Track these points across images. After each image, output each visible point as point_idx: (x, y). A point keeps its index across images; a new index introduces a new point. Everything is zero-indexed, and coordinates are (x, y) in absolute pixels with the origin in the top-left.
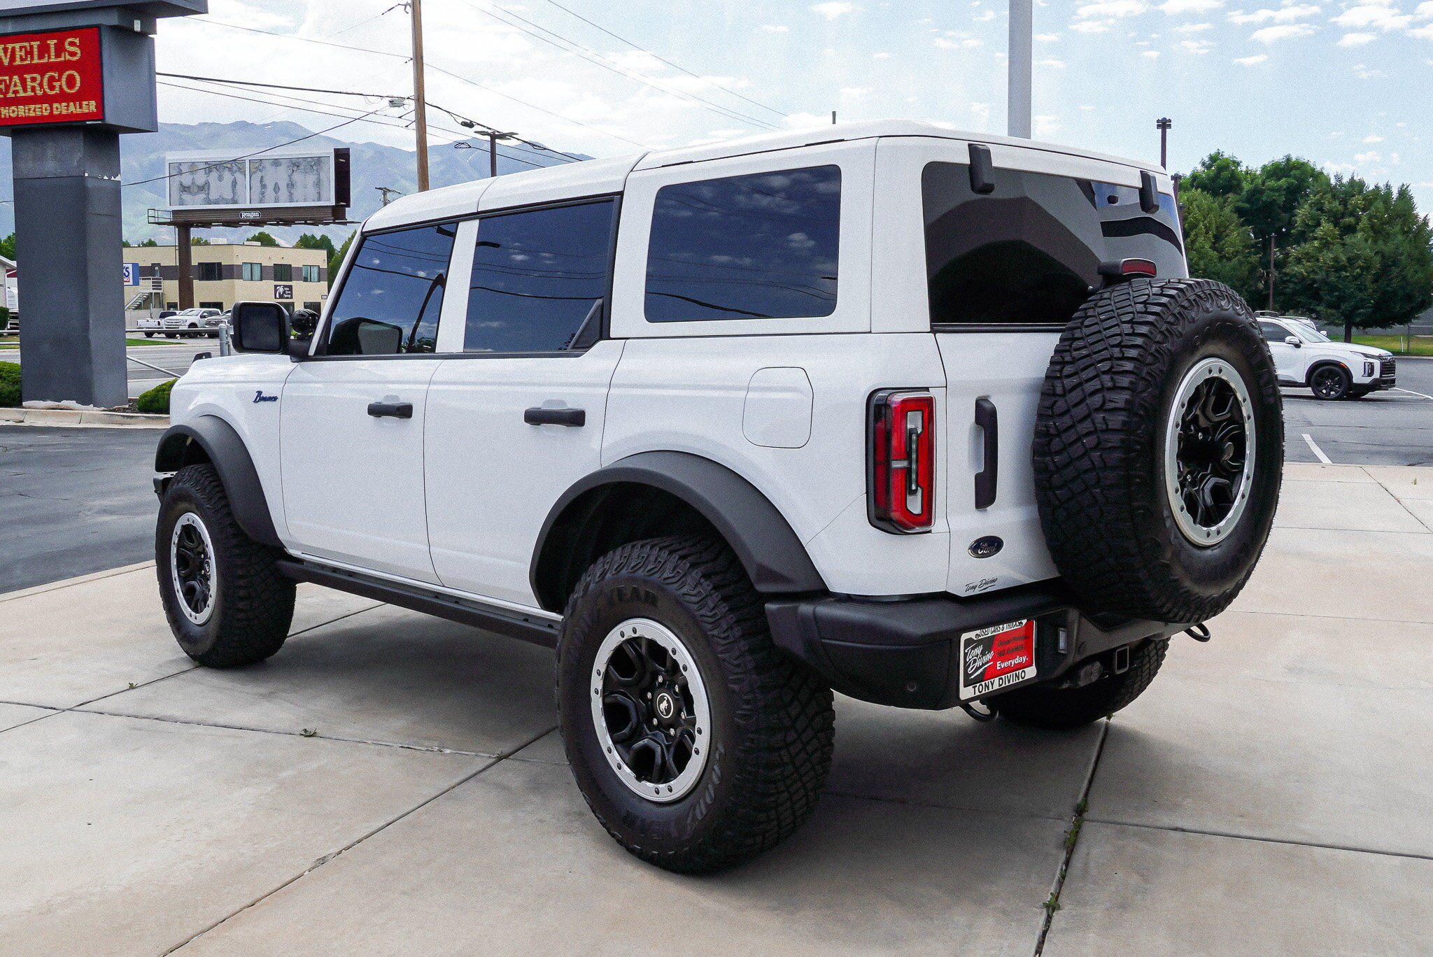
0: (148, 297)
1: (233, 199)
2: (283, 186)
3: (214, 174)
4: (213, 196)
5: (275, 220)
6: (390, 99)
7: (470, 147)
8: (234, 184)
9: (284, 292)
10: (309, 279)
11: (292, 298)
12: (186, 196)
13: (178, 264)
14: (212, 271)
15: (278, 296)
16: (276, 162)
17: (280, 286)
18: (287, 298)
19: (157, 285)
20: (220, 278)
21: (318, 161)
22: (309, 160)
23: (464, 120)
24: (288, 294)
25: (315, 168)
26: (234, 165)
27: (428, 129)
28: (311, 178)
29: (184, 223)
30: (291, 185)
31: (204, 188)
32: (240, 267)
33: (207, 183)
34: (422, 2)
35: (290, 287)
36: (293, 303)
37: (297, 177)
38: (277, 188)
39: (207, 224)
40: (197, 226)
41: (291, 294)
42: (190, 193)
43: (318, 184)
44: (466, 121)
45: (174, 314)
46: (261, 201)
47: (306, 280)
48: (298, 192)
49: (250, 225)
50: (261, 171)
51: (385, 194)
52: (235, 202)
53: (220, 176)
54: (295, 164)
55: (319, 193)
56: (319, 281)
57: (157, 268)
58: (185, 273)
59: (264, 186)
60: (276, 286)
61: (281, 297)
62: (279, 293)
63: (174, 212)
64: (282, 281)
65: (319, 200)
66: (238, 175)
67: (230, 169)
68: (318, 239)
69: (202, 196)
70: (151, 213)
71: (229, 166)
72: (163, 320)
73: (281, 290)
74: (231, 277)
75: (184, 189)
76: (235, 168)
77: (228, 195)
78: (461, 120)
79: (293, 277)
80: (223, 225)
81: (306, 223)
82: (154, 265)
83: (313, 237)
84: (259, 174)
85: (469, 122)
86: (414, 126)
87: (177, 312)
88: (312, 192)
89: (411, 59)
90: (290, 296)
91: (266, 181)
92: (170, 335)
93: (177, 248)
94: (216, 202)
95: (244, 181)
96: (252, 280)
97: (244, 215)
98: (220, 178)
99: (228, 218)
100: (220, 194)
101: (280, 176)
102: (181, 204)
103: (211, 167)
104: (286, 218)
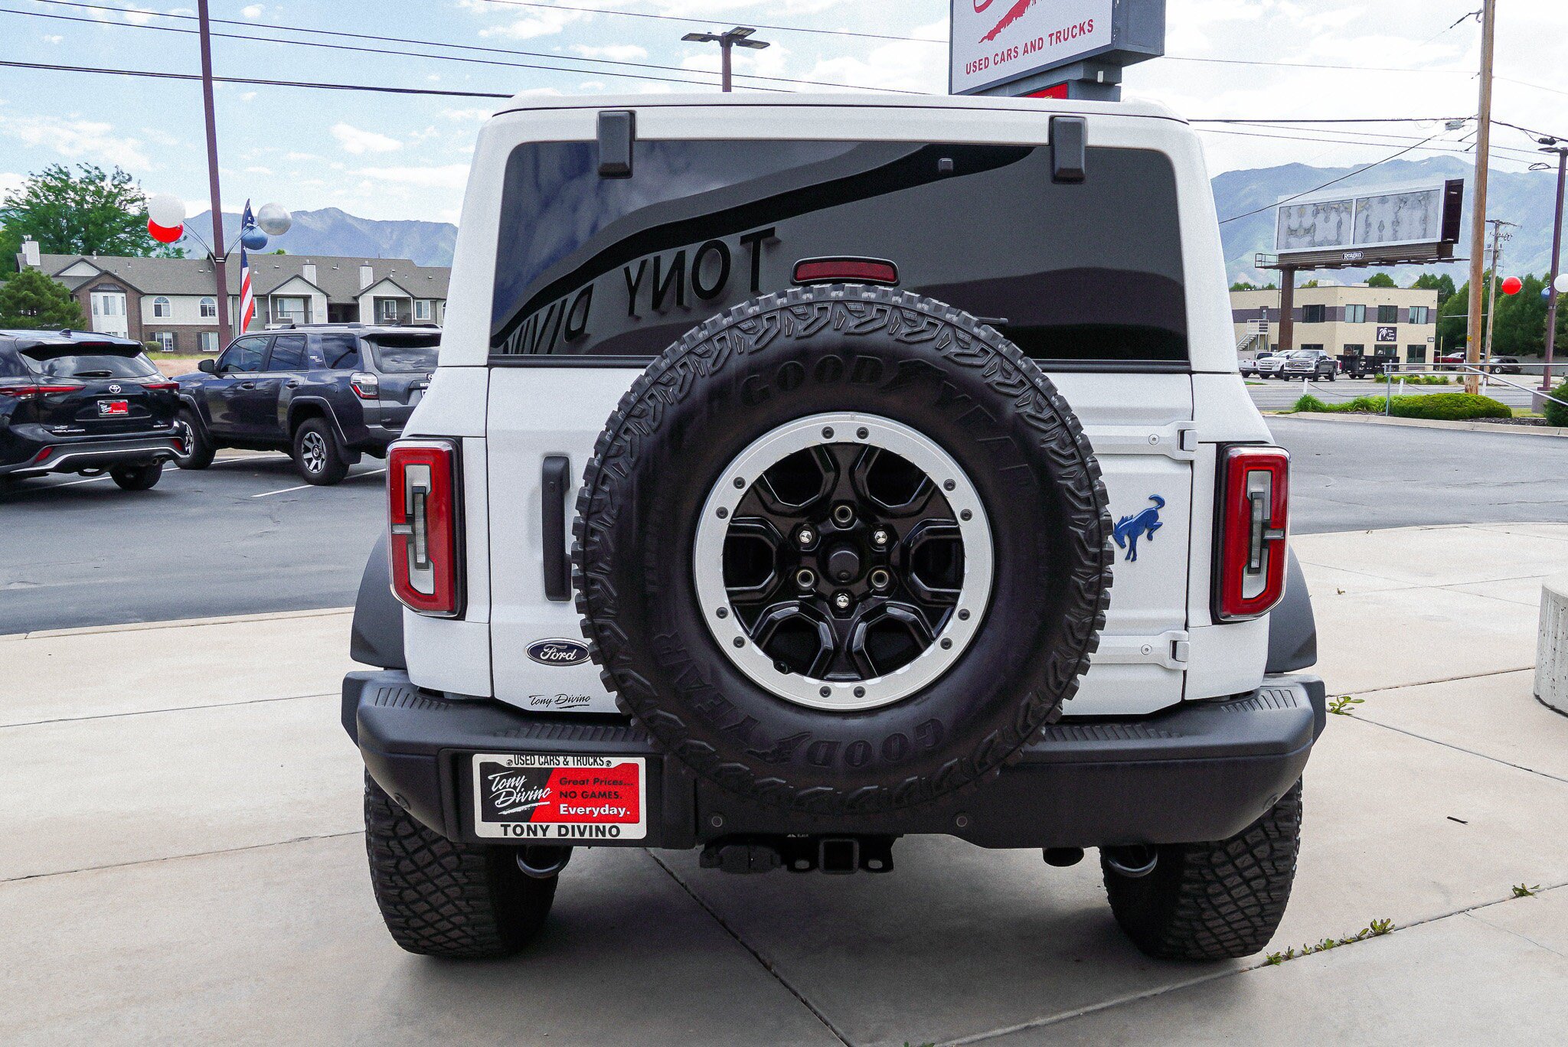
0: (1255, 338)
1: (1336, 240)
2: (1388, 224)
3: (1321, 216)
4: (1318, 238)
5: (1377, 260)
6: (1446, 121)
7: (1549, 167)
8: (1340, 224)
9: (1387, 335)
10: (1416, 322)
11: (1395, 340)
12: (1293, 240)
13: (1280, 307)
14: (1316, 314)
15: (1380, 339)
16: (1383, 199)
17: (1383, 328)
18: (1390, 340)
19: (1263, 328)
20: (1323, 320)
21: (1427, 195)
22: (1419, 194)
23: (1543, 137)
24: (1392, 336)
25: (1423, 203)
26: (1342, 206)
27: (1491, 151)
28: (1418, 214)
29: (1288, 267)
30: (1397, 222)
31: (1310, 230)
32: (1343, 309)
33: (1314, 225)
34: (1496, 3)
35: (1394, 330)
36: (1396, 346)
37: (1404, 214)
38: (1381, 227)
39: (1310, 267)
40: (1301, 269)
41: (1395, 337)
42: (1297, 236)
43: (1425, 220)
44: (1546, 137)
45: (1271, 355)
46: (1364, 242)
47: (1412, 321)
48: (1403, 230)
49: (1352, 266)
50: (1367, 209)
51: (1497, 227)
52: (1340, 244)
53: (1326, 217)
54: (1402, 200)
55: (1425, 230)
56: (1427, 323)
57: (1264, 311)
58: (1286, 316)
59: (1368, 225)
60: (1379, 328)
61: (1384, 339)
62: (1382, 336)
63: (1281, 256)
64: (1385, 322)
65: (1424, 236)
66: (1344, 215)
67: (1337, 210)
68: (1439, 278)
69: (1308, 238)
70: (1259, 257)
71: (1336, 206)
72: (1259, 361)
73: (1384, 332)
74: (1333, 319)
75: (1292, 232)
76: (1342, 208)
77: (1332, 236)
78: (1538, 137)
79: (1399, 318)
80: (1325, 268)
81: (1409, 262)
82: (1262, 308)
83: (1433, 277)
84: (1365, 213)
85: (1549, 138)
86: (1474, 149)
87: (1273, 353)
88: (1418, 228)
89: (1479, 74)
90: (1393, 338)
91: (1370, 220)
92: (1265, 375)
93: (1281, 291)
94: (1321, 244)
95: (1349, 222)
96: (1354, 322)
97: (1347, 256)
98: (1327, 220)
99: (1329, 259)
100: (1325, 237)
101: (1384, 214)
102: (1288, 247)
103: (1319, 209)
104: (1389, 257)
